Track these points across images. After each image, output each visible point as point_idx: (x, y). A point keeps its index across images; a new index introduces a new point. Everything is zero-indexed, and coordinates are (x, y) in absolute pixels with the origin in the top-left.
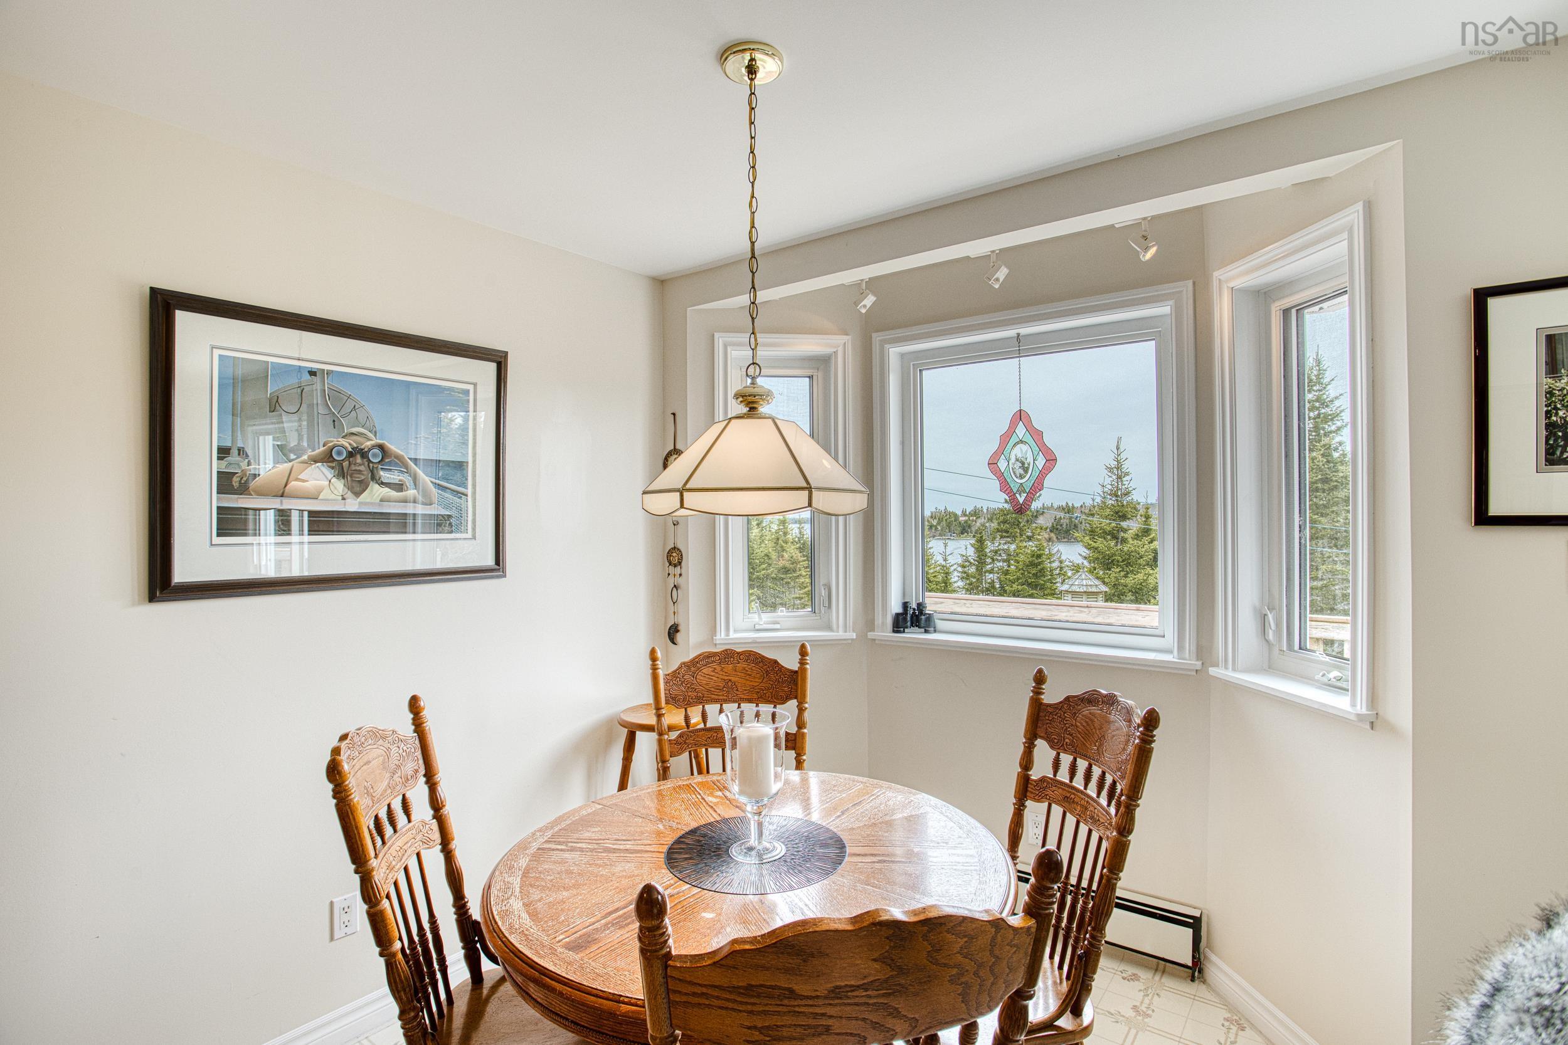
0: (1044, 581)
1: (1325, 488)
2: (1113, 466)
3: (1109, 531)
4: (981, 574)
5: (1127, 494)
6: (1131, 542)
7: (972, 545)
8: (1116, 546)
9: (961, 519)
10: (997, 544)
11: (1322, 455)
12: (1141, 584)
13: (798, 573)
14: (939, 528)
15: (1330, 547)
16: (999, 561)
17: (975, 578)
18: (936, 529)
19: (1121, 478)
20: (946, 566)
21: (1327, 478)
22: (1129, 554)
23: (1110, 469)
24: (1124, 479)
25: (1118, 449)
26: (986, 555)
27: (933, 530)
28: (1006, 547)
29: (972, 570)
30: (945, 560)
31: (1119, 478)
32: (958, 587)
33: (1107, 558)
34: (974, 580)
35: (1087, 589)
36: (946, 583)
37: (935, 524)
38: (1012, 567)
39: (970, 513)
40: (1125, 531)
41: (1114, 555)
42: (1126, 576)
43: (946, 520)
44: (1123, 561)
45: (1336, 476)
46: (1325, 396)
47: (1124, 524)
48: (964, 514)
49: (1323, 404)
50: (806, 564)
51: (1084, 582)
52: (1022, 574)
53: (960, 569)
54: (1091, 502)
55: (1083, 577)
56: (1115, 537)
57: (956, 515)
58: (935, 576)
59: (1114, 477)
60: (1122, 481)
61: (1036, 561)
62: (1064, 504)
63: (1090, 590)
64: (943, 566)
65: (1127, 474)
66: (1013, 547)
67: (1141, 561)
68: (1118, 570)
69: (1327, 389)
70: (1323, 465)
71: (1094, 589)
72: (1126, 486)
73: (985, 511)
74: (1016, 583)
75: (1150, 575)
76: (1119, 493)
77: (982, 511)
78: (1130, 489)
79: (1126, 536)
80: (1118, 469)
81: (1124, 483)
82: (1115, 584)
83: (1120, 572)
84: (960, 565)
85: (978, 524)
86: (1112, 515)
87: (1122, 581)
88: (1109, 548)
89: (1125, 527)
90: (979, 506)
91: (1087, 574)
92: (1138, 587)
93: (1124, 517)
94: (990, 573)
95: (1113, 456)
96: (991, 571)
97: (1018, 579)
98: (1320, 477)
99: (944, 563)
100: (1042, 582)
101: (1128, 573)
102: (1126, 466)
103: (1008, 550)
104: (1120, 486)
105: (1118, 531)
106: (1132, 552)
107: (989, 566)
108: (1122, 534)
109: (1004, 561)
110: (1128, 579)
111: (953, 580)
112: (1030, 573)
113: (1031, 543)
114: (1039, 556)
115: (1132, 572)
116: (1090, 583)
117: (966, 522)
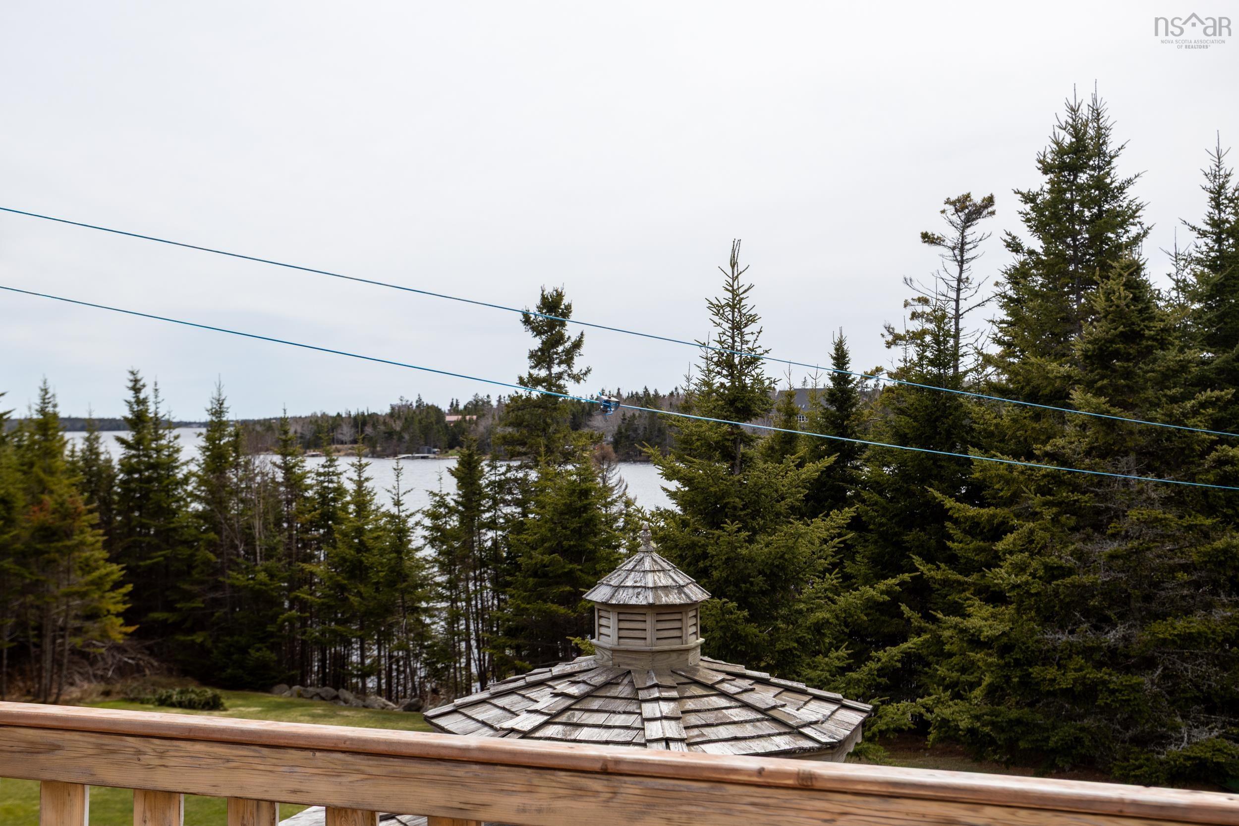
0: (594, 544)
1: (1131, 351)
2: (724, 302)
3: (717, 443)
4: (471, 532)
5: (753, 361)
6: (761, 465)
7: (452, 473)
8: (731, 474)
9: (449, 418)
10: (503, 469)
11: (1124, 285)
12: (782, 557)
13: (77, 538)
14: (407, 437)
15: (1141, 473)
16: (507, 503)
17: (457, 539)
18: (401, 438)
19: (739, 329)
20: (398, 517)
21: (1133, 331)
22: (756, 490)
23: (717, 309)
24: (746, 330)
25: (733, 264)
26: (480, 493)
27: (395, 441)
28: (520, 475)
29: (454, 522)
30: (398, 503)
31: (737, 327)
32: (425, 559)
33: (712, 500)
34: (456, 544)
35: (656, 597)
36: (399, 552)
37: (398, 429)
38: (531, 516)
39: (466, 407)
40: (748, 440)
41: (725, 494)
42: (750, 540)
43: (420, 423)
44: (745, 507)
45: (1149, 328)
46: (1108, 181)
47: (747, 426)
48: (454, 409)
49: (1106, 194)
50: (96, 517)
51: (650, 580)
52: (551, 530)
53: (428, 522)
54: (684, 384)
55: (647, 564)
56: (728, 455)
57: (437, 410)
58: (378, 538)
59: (726, 326)
60: (742, 334)
61: (579, 504)
62: (641, 392)
63: (664, 600)
64: (393, 517)
65: (752, 319)
66: (533, 475)
67: (782, 507)
68: (735, 527)
69: (1113, 165)
70: (1127, 306)
71: (674, 599)
72: (750, 345)
73: (494, 403)
74: (540, 550)
75: (800, 535)
76: (737, 361)
77: (489, 402)
78: (759, 351)
79: (750, 452)
80: (733, 307)
81: (747, 338)
82: (728, 559)
83: (739, 530)
84: (427, 514)
85: (481, 429)
86: (723, 408)
87: (744, 552)
88: (717, 479)
89: (749, 432)
90: (482, 395)
91: (655, 556)
92: (776, 563)
93: (746, 413)
94: (490, 528)
95: (723, 280)
96: (492, 525)
97: (543, 540)
98: (1121, 328)
99: (394, 510)
100: (591, 547)
101: (755, 532)
102: (750, 302)
103: (524, 480)
104: (738, 345)
105: (734, 441)
106: (763, 487)
107: (487, 515)
108: (742, 449)
109: (517, 503)
110: (755, 547)
111: (413, 545)
112: (565, 528)
113: (570, 467)
114: (585, 493)
115: (763, 529)
116: (664, 581)
117: (457, 424)
